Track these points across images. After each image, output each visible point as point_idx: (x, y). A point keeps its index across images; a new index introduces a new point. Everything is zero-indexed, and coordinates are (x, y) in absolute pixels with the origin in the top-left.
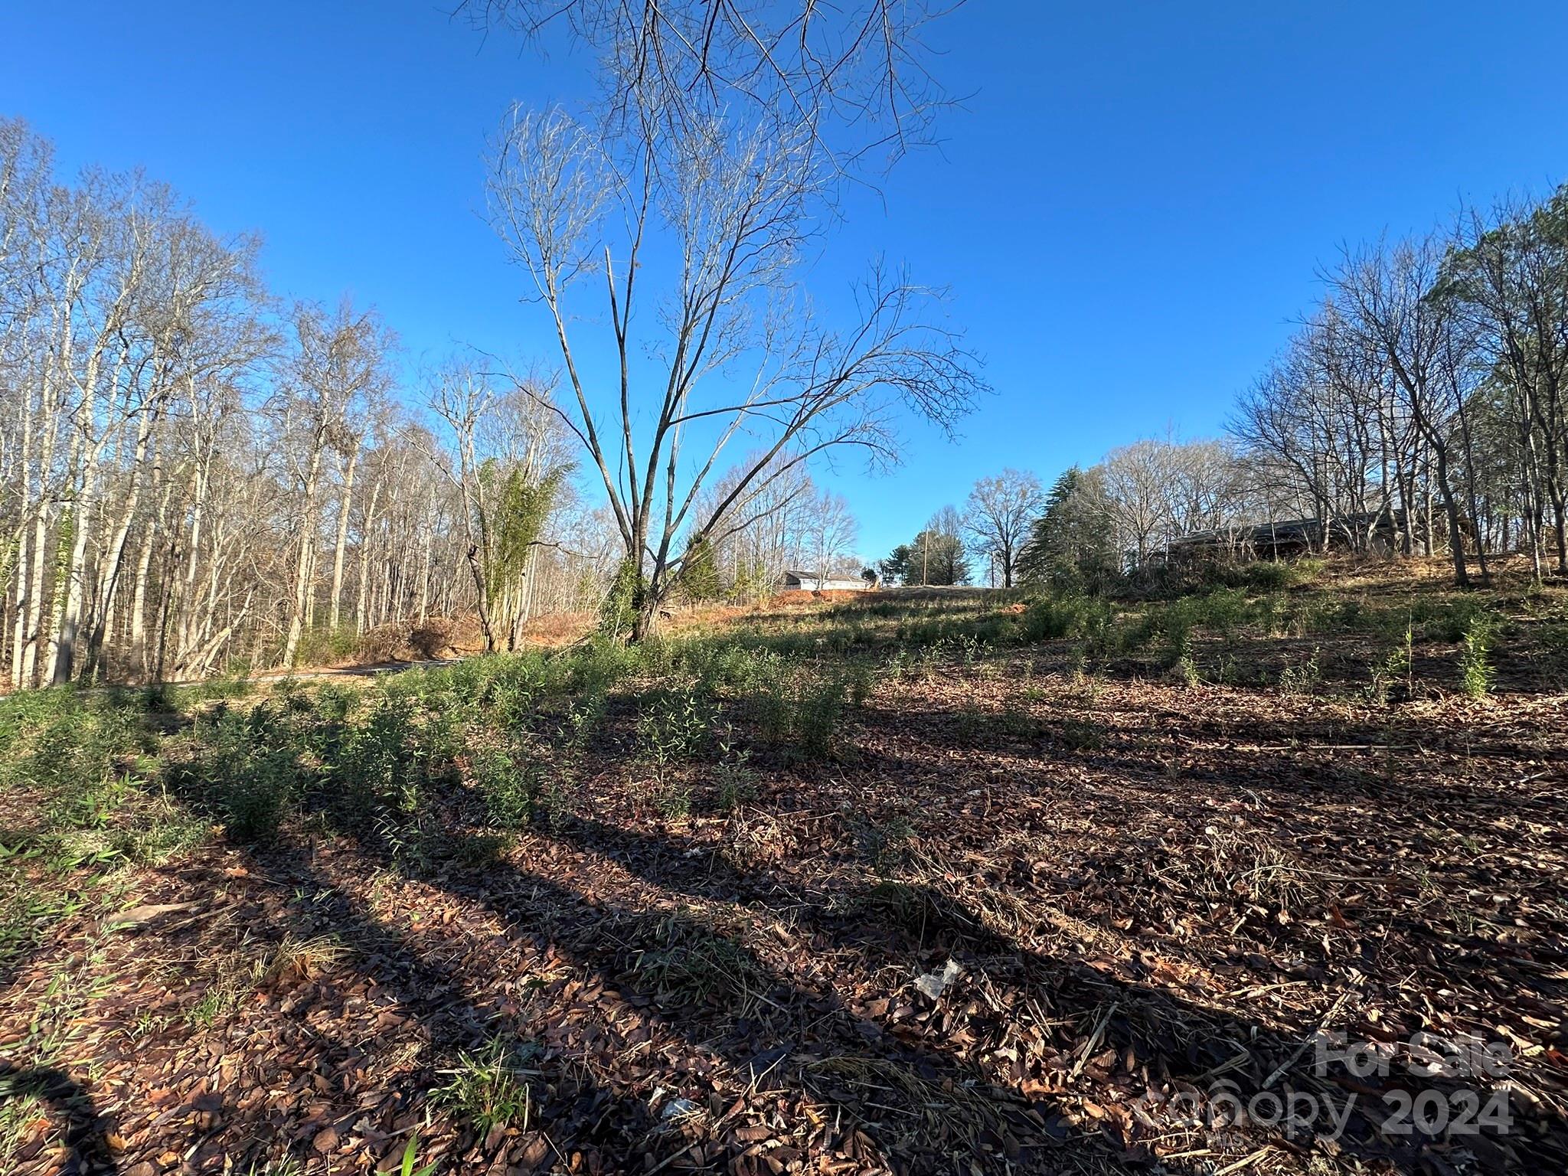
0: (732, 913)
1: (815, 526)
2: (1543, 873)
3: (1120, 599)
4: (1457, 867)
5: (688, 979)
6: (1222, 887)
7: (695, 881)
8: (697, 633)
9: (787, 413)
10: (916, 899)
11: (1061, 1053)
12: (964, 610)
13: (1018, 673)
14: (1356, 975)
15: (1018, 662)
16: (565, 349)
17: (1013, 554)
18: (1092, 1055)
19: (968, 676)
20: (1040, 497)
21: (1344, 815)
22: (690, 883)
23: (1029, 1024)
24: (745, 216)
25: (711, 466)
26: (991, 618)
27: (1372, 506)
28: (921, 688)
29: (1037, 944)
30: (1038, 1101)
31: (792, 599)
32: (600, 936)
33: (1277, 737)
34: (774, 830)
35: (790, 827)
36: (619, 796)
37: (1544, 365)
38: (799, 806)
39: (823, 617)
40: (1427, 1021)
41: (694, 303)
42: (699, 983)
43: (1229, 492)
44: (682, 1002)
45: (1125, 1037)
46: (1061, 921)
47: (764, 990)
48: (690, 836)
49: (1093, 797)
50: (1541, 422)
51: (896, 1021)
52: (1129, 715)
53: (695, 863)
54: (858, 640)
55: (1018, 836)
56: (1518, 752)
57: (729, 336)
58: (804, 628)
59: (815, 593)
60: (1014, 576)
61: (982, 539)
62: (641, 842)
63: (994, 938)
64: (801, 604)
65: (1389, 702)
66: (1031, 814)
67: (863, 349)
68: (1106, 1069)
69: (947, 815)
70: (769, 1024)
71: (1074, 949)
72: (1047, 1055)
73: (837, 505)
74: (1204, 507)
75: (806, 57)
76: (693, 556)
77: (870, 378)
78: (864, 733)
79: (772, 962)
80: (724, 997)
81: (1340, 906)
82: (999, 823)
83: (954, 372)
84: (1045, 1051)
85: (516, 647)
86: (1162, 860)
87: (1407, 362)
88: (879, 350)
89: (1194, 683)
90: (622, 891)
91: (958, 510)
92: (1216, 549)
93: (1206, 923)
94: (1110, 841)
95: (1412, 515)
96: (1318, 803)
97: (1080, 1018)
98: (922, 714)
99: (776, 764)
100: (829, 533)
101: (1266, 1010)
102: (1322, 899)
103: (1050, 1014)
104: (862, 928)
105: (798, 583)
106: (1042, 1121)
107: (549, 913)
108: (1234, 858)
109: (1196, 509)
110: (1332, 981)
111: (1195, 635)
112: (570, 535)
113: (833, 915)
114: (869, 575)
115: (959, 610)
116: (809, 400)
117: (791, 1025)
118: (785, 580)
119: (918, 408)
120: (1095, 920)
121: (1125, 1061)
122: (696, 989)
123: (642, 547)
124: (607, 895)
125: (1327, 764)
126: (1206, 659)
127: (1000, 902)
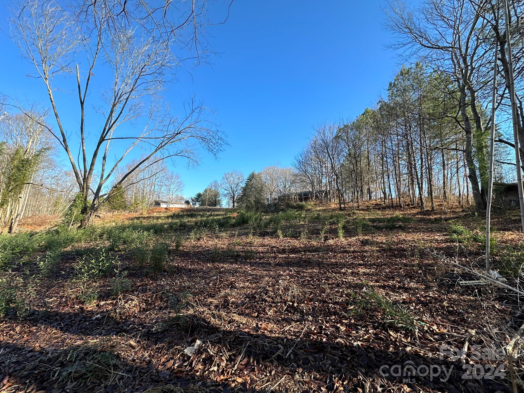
0: (110, 340)
1: (167, 184)
2: (350, 282)
3: (265, 212)
4: (334, 283)
5: (85, 374)
6: (281, 298)
7: (96, 329)
8: (114, 224)
9: (157, 142)
10: (188, 320)
11: (231, 363)
12: (219, 215)
13: (233, 236)
14: (310, 318)
15: (234, 232)
16: (52, 101)
17: (235, 197)
18: (240, 361)
19: (217, 237)
20: (244, 180)
21: (312, 273)
22: (93, 330)
23: (222, 356)
24: (142, 68)
25: (123, 159)
26: (227, 218)
27: (324, 189)
28: (202, 242)
29: (228, 327)
30: (222, 382)
31: (157, 210)
32: (38, 366)
33: (299, 252)
34: (136, 302)
35: (143, 299)
36: (62, 297)
37: (355, 158)
38: (148, 291)
39: (168, 217)
40: (324, 327)
41: (119, 96)
42: (89, 375)
43: (293, 182)
44: (80, 385)
45: (251, 352)
46: (236, 317)
47: (121, 370)
48: (96, 310)
49: (251, 275)
50: (355, 171)
51: (175, 368)
52: (264, 248)
53: (97, 321)
54: (181, 226)
55: (227, 291)
56: (348, 252)
57: (134, 110)
58: (160, 221)
59: (166, 209)
60: (236, 204)
61: (226, 192)
62: (70, 316)
63: (214, 328)
64: (160, 212)
65: (324, 240)
66: (232, 283)
67: (187, 124)
68: (244, 365)
69: (204, 287)
70: (121, 384)
71: (239, 326)
72: (227, 365)
73: (176, 177)
74: (287, 186)
75: (165, 21)
76: (113, 193)
77: (189, 135)
78: (178, 260)
79: (126, 357)
80: (102, 378)
81: (308, 298)
82: (221, 287)
83: (217, 138)
84: (226, 364)
85: (13, 231)
86: (267, 292)
87: (330, 153)
88: (192, 126)
89: (281, 237)
90: (56, 341)
91: (219, 182)
92: (289, 198)
93: (277, 310)
94: (253, 289)
95: (331, 191)
96: (307, 270)
97: (237, 350)
98: (200, 251)
99: (141, 275)
100: (172, 187)
101: (289, 333)
102: (305, 297)
103: (229, 351)
104: (167, 335)
105: (160, 204)
106: (222, 389)
107: (8, 361)
108: (285, 289)
109: (285, 187)
110: (305, 320)
111: (283, 223)
112: (51, 181)
113: (156, 332)
114: (187, 202)
115: (217, 215)
116: (165, 139)
117: (132, 381)
118: (154, 204)
119: (205, 147)
120: (247, 315)
121: (250, 360)
122: (88, 378)
123: (88, 188)
124: (47, 344)
125: (309, 259)
126: (284, 230)
127: (217, 315)
